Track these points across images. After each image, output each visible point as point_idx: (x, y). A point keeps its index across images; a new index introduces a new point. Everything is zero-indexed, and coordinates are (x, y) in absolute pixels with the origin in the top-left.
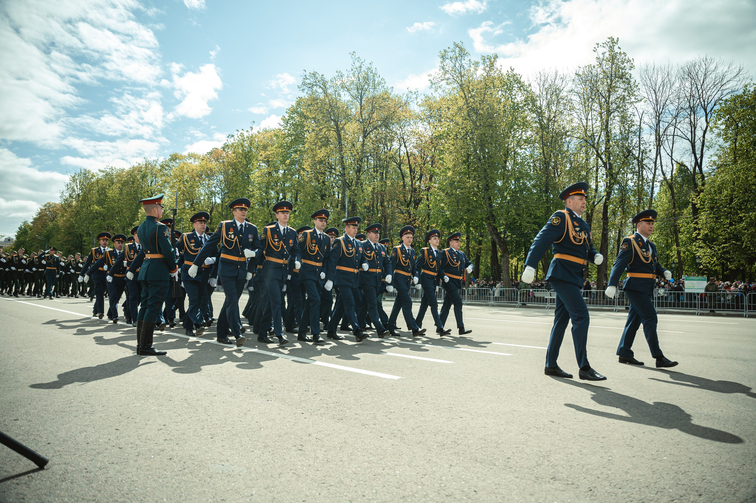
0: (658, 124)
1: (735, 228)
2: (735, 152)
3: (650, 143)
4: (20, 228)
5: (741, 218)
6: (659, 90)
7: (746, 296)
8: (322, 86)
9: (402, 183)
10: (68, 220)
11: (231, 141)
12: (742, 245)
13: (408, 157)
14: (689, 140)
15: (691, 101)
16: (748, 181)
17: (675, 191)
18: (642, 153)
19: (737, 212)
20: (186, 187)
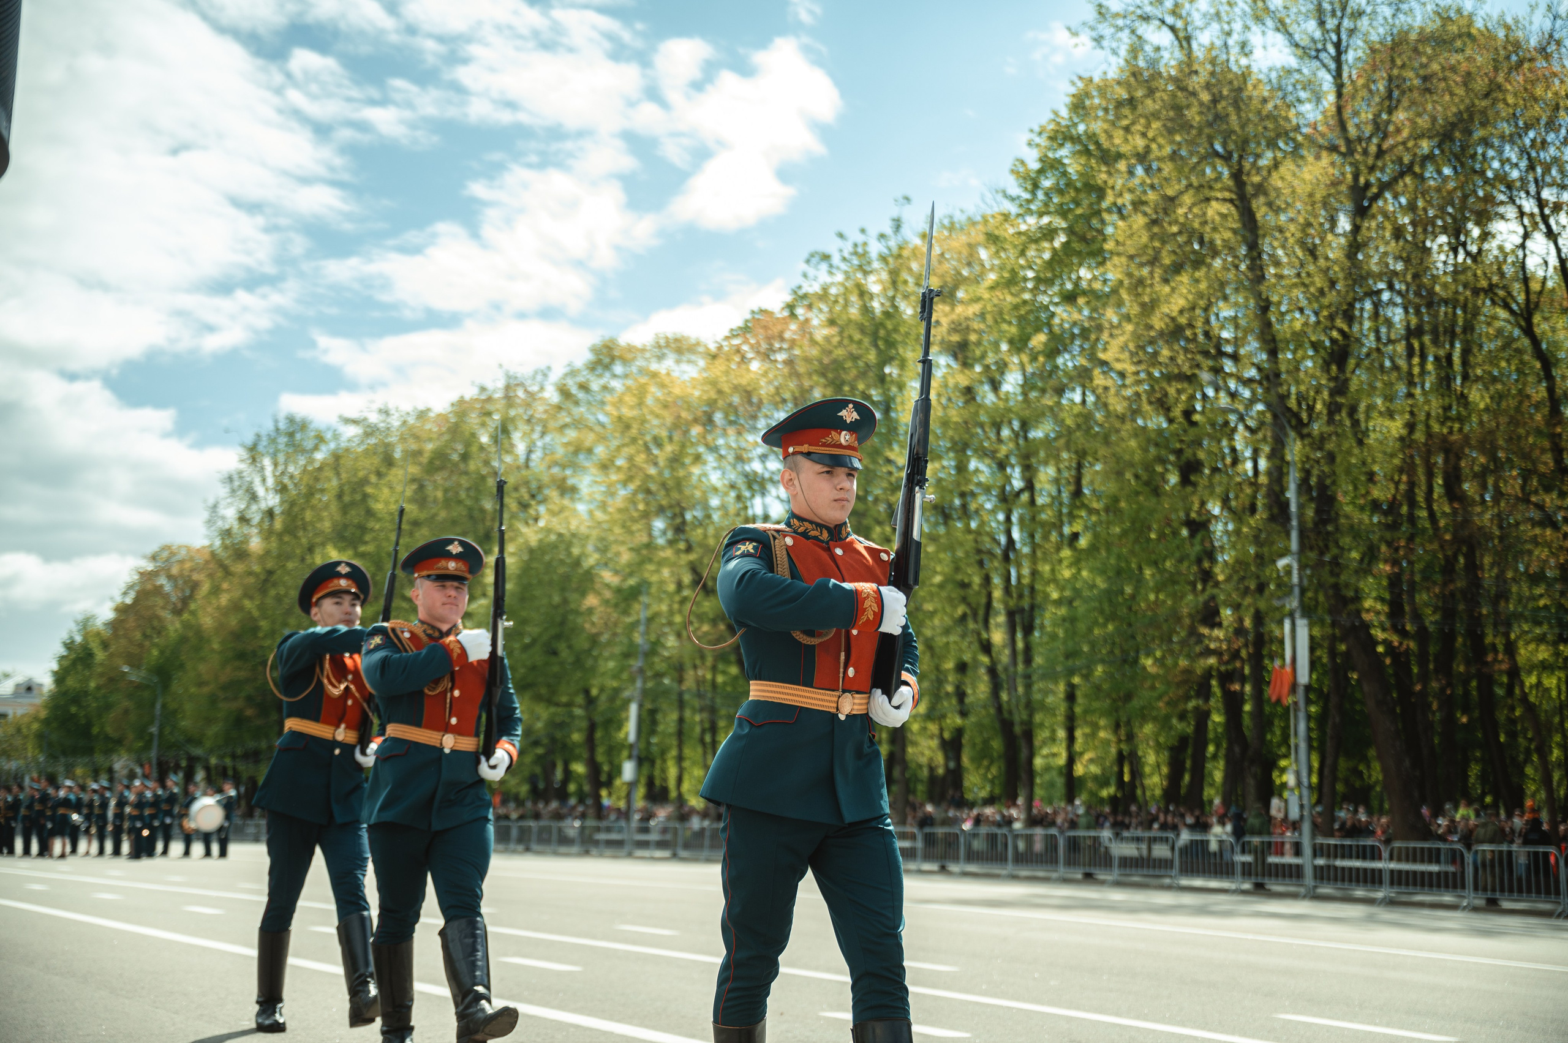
4: (69, 645)
8: (1170, 20)
10: (236, 606)
11: (819, 279)
20: (656, 464)
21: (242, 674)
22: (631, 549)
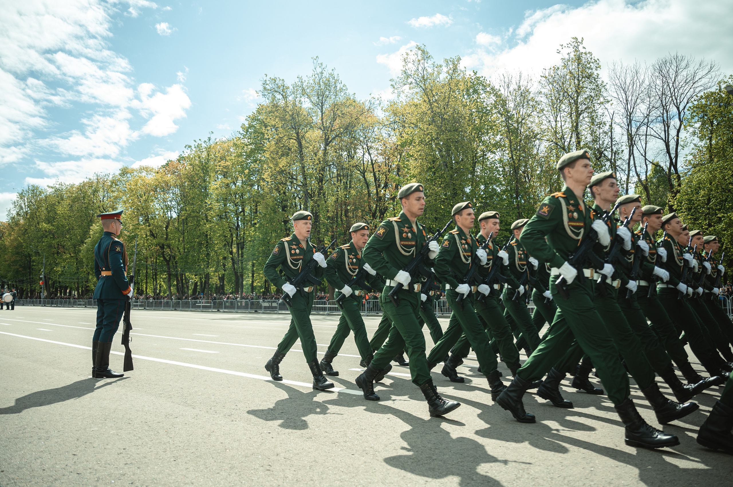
0: (629, 124)
1: (714, 229)
2: (710, 151)
3: (623, 144)
5: (720, 218)
6: (628, 89)
7: (729, 299)
8: (282, 93)
9: (366, 192)
10: (16, 239)
11: (187, 153)
12: (722, 247)
13: (372, 164)
14: (662, 139)
15: (664, 99)
16: (725, 180)
17: (651, 192)
18: (615, 154)
19: (715, 213)
20: (140, 202)
21: (18, 258)
22: (133, 225)
